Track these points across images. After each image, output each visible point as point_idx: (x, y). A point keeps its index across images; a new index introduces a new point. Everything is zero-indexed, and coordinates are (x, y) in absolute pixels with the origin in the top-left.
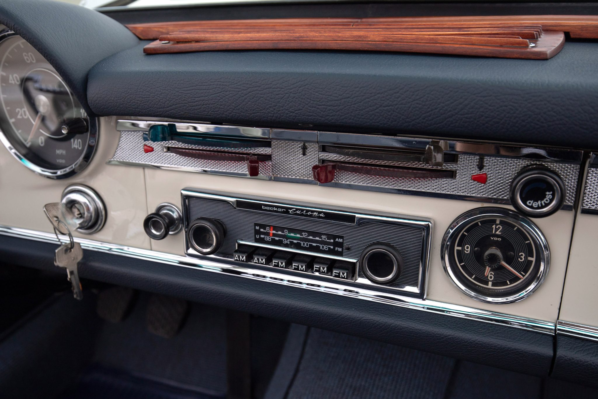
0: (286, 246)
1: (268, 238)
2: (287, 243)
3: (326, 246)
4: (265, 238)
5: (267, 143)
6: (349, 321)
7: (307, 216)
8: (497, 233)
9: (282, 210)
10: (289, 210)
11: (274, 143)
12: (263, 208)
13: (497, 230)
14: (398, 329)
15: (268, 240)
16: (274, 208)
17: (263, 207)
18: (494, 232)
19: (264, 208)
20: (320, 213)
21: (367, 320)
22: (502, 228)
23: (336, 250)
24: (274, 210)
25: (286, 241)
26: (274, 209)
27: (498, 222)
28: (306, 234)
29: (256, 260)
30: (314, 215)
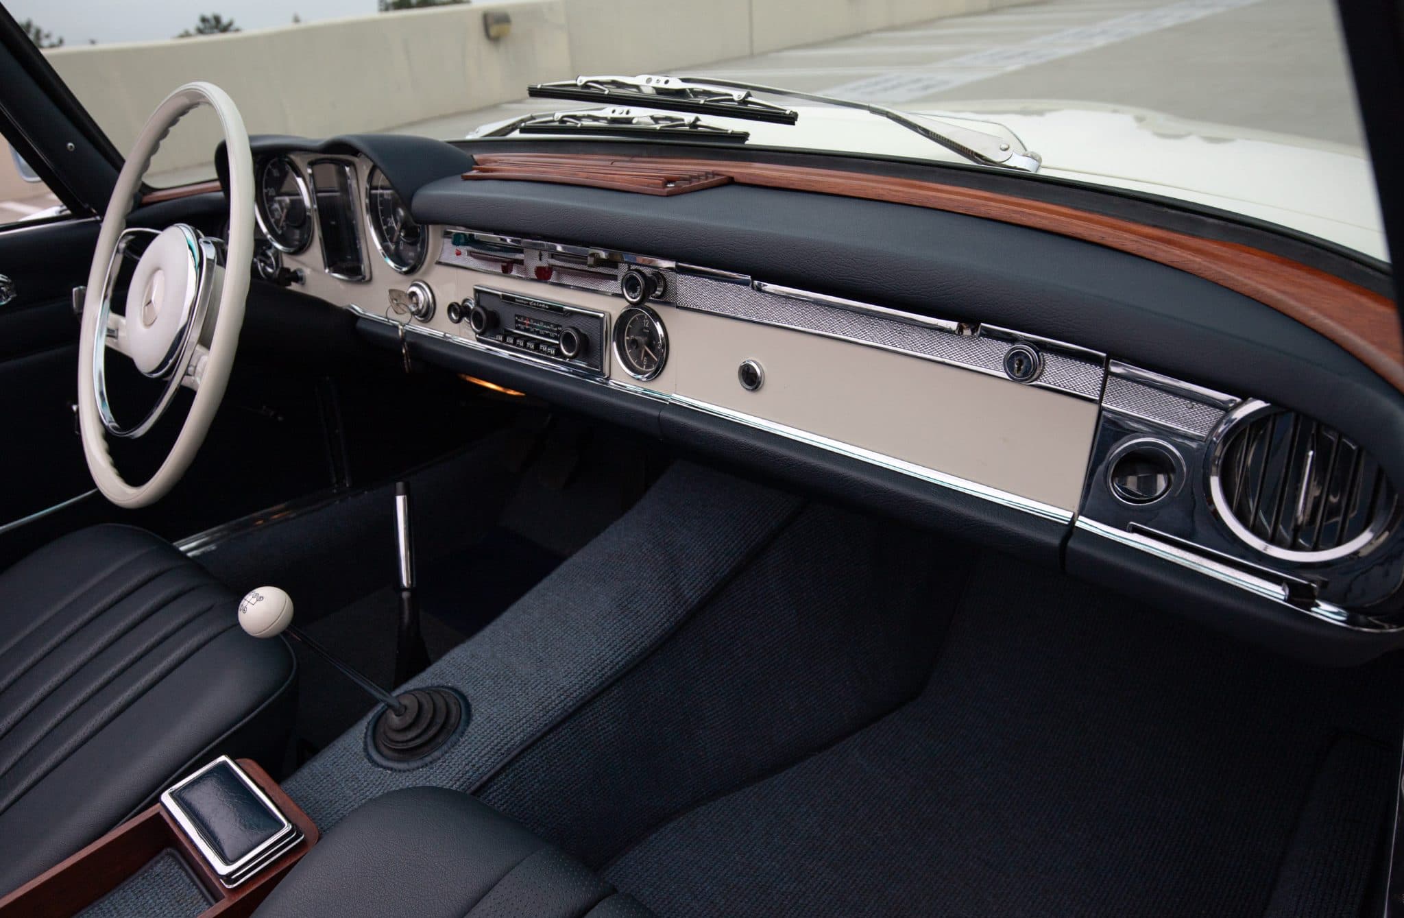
0: (532, 333)
1: (522, 327)
5: (521, 251)
7: (539, 307)
8: (647, 326)
9: (526, 302)
10: (530, 303)
11: (525, 250)
13: (646, 324)
16: (523, 300)
19: (515, 301)
20: (546, 305)
22: (649, 323)
26: (520, 302)
27: (646, 317)
28: (542, 324)
29: (506, 342)
30: (543, 306)
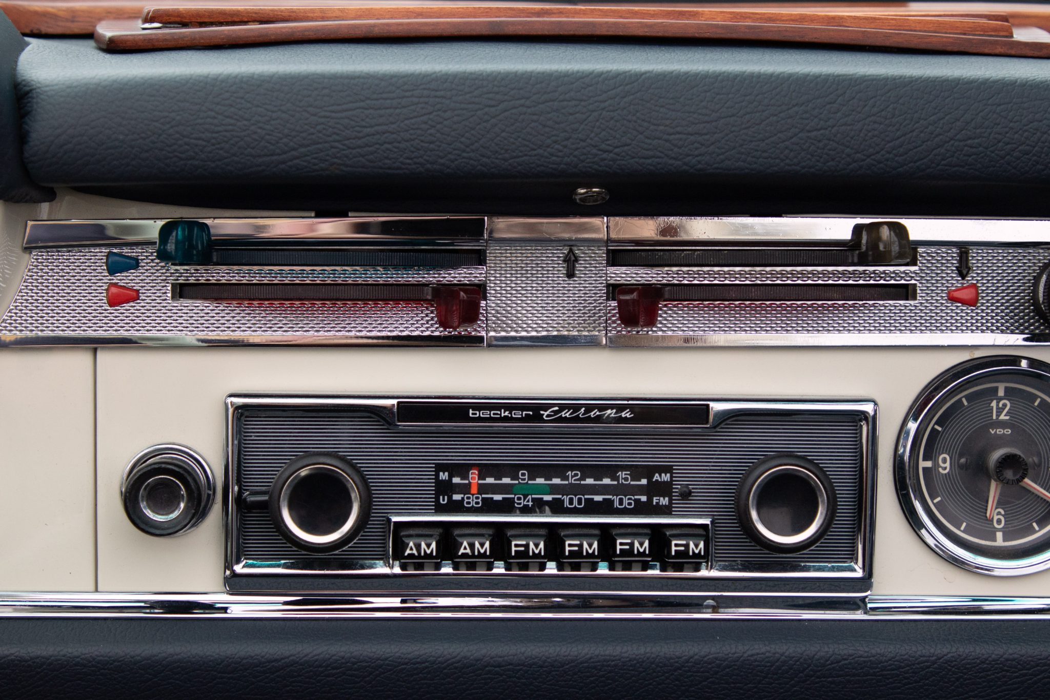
0: (525, 510)
1: (473, 500)
2: (526, 506)
3: (627, 497)
4: (466, 500)
6: (713, 667)
7: (589, 420)
8: (1002, 417)
9: (524, 413)
10: (542, 412)
11: (492, 253)
12: (471, 415)
13: (999, 412)
14: (832, 663)
15: (473, 504)
16: (503, 411)
17: (471, 411)
18: (994, 417)
19: (473, 414)
20: (621, 408)
21: (758, 654)
22: (1011, 406)
23: (654, 503)
24: (503, 415)
25: (522, 501)
26: (501, 414)
27: (1001, 393)
28: (576, 475)
29: (465, 548)
30: (606, 415)
